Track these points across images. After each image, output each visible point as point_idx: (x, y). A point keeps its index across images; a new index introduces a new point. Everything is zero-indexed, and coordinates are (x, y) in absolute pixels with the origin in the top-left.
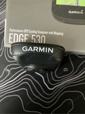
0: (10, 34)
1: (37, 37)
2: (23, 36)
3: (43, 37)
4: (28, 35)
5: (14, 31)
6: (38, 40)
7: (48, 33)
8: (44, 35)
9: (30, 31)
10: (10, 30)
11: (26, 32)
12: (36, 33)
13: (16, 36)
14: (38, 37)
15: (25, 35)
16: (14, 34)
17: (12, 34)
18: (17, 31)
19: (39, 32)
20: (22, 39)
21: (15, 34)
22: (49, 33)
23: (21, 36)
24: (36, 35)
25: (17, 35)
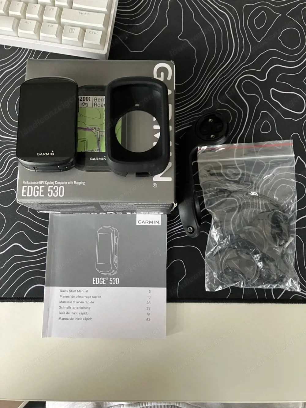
0: (23, 187)
1: (54, 188)
2: (38, 189)
3: (62, 188)
4: (44, 187)
5: (28, 183)
6: (56, 191)
7: (67, 183)
8: (62, 185)
9: (46, 182)
10: (24, 182)
11: (42, 183)
12: (54, 184)
13: (30, 188)
14: (56, 188)
15: (41, 187)
16: (27, 187)
17: (26, 187)
18: (32, 183)
19: (56, 182)
20: (37, 192)
21: (29, 187)
22: (69, 183)
23: (36, 188)
24: (54, 186)
25: (32, 187)
